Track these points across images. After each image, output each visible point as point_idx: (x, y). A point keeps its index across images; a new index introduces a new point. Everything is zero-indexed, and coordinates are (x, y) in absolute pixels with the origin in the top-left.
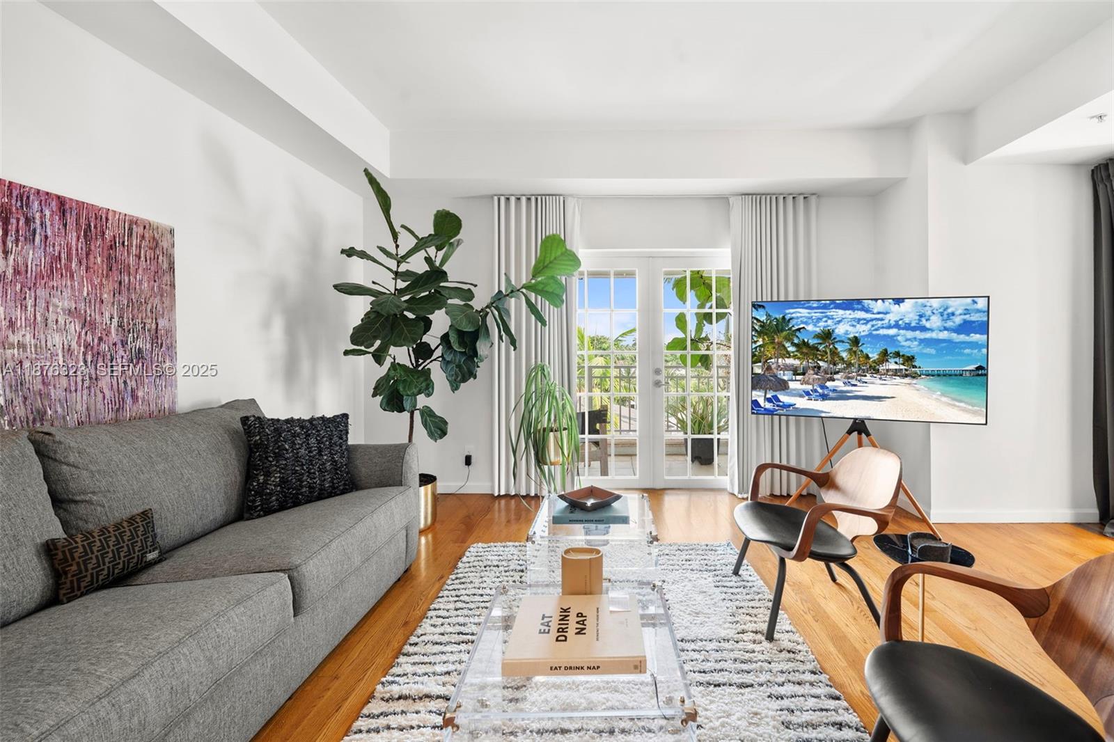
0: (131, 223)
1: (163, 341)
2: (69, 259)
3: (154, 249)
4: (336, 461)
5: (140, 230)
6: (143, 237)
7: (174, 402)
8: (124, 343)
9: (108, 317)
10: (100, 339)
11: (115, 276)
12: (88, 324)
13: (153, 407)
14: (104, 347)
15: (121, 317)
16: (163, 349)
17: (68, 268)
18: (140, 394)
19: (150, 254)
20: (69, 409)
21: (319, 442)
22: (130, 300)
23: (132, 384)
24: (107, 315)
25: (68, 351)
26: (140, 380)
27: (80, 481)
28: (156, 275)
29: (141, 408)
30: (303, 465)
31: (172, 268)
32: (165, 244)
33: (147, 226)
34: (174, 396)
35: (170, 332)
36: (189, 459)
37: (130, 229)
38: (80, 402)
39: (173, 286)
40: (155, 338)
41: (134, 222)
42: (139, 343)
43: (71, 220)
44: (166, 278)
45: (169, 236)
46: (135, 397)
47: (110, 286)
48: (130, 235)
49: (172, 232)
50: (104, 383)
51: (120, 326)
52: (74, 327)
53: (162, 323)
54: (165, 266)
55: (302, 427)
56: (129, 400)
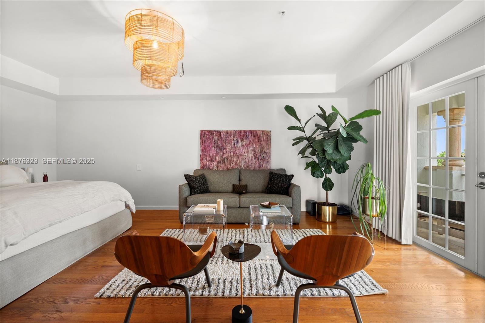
0: (262, 132)
1: (268, 155)
2: (252, 141)
3: (267, 136)
4: (281, 186)
5: (264, 133)
6: (265, 134)
7: (270, 168)
8: (261, 155)
9: (258, 151)
10: (257, 155)
11: (259, 143)
12: (255, 152)
13: (266, 168)
14: (257, 156)
15: (260, 150)
16: (268, 156)
17: (252, 142)
18: (263, 165)
19: (266, 137)
20: (252, 167)
21: (280, 180)
22: (262, 147)
23: (262, 163)
24: (258, 150)
25: (252, 157)
26: (263, 163)
27: (242, 177)
28: (267, 141)
29: (263, 168)
30: (274, 185)
31: (270, 139)
32: (269, 134)
33: (265, 131)
34: (270, 166)
35: (270, 153)
36: (258, 178)
37: (262, 133)
38: (253, 165)
39: (271, 143)
40: (267, 154)
41: (263, 131)
42: (264, 155)
43: (252, 134)
44: (269, 142)
45: (270, 132)
46: (262, 166)
47: (258, 144)
48: (262, 134)
49: (271, 131)
50: (257, 162)
51: (260, 152)
52: (253, 153)
53: (268, 151)
54: (269, 139)
55: (278, 176)
56: (261, 166)
